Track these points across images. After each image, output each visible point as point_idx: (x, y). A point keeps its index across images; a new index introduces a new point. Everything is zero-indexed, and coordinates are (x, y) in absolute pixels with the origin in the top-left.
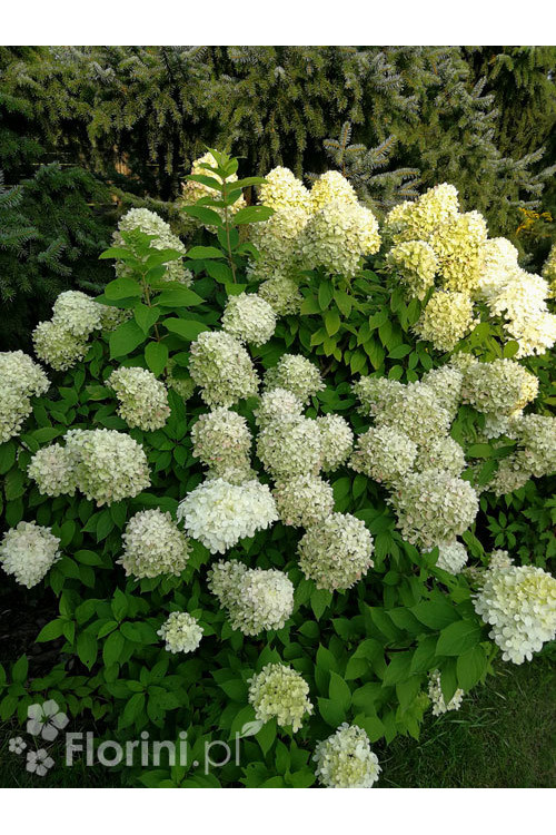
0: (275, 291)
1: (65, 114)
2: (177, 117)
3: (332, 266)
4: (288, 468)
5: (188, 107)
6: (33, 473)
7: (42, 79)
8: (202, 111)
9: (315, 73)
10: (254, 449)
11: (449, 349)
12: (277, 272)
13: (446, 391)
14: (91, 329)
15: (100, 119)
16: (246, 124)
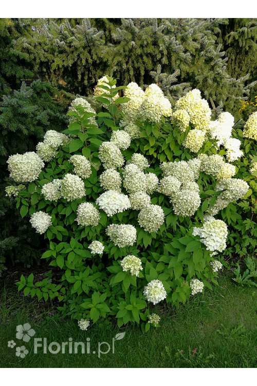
0: (130, 129)
1: (43, 59)
2: (90, 61)
3: (151, 118)
4: (134, 189)
5: (95, 57)
6: (43, 191)
7: (33, 44)
8: (100, 59)
9: (148, 44)
10: (122, 184)
11: (196, 151)
12: (131, 122)
13: (195, 167)
14: (59, 145)
15: (58, 62)
16: (119, 64)
